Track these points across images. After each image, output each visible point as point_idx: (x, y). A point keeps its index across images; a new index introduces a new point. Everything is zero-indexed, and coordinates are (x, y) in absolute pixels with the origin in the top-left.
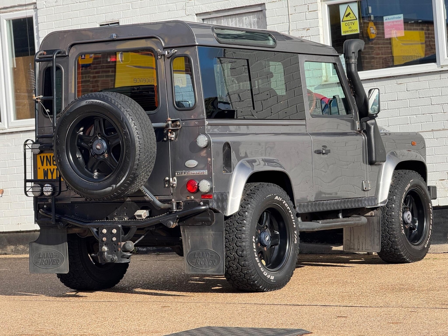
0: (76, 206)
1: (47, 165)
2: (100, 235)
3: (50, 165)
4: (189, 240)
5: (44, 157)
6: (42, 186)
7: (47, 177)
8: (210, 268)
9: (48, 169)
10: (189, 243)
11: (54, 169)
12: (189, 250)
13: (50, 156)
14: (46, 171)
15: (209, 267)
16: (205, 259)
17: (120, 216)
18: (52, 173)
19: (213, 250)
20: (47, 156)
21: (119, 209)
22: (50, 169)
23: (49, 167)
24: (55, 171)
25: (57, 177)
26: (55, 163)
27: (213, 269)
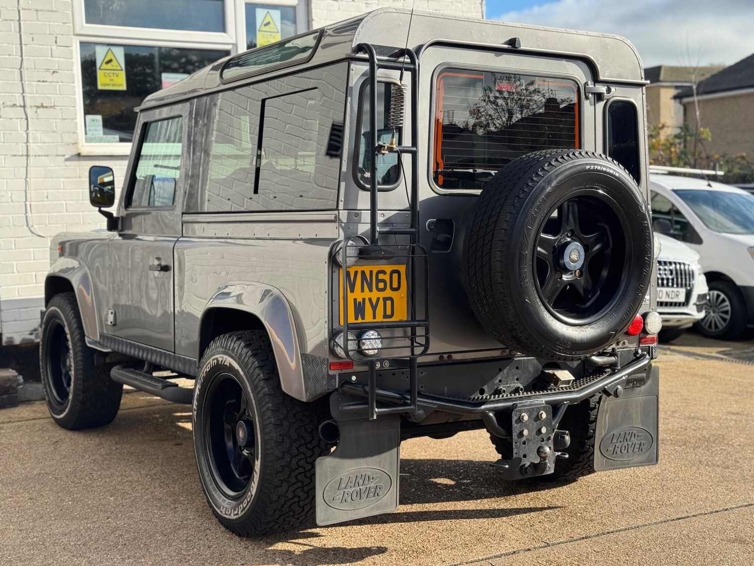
0: (422, 373)
1: (363, 290)
2: (515, 425)
3: (371, 290)
4: (608, 415)
5: (356, 273)
6: (359, 338)
7: (363, 318)
8: (636, 456)
9: (364, 300)
10: (607, 418)
11: (378, 299)
12: (604, 431)
13: (371, 272)
14: (360, 302)
15: (634, 456)
16: (629, 443)
17: (507, 384)
18: (374, 308)
19: (642, 426)
20: (363, 273)
21: (505, 371)
22: (370, 299)
23: (367, 294)
24: (381, 302)
25: (385, 316)
26: (381, 285)
27: (640, 458)
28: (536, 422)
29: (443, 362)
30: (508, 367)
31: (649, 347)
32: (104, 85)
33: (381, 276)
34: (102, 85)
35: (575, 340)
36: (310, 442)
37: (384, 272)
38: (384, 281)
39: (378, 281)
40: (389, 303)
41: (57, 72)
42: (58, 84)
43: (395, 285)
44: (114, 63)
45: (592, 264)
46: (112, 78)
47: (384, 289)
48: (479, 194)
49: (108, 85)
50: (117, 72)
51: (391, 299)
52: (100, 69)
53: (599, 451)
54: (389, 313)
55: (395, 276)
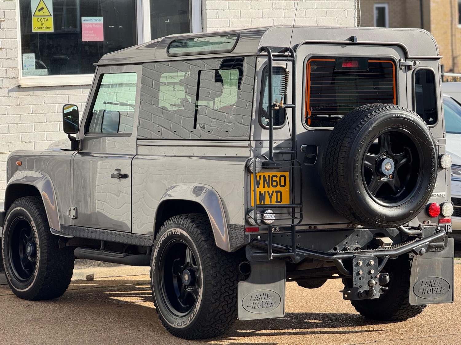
0: (298, 236)
1: (264, 187)
2: (355, 268)
3: (269, 187)
4: (418, 269)
5: (260, 176)
6: (262, 213)
7: (264, 202)
8: (438, 296)
9: (265, 192)
10: (418, 271)
11: (273, 192)
12: (416, 279)
13: (269, 176)
14: (262, 194)
15: (436, 296)
16: (433, 287)
17: (351, 245)
18: (271, 197)
19: (442, 277)
20: (264, 176)
21: (350, 237)
22: (268, 192)
23: (266, 189)
24: (275, 194)
25: (277, 202)
26: (275, 184)
27: (441, 298)
28: (368, 266)
29: (311, 230)
30: (351, 235)
31: (446, 225)
32: (37, 29)
33: (274, 179)
34: (35, 28)
35: (388, 216)
36: (232, 278)
37: (276, 176)
38: (276, 181)
39: (273, 181)
40: (279, 194)
41: (4, 21)
42: (4, 30)
43: (283, 184)
44: (45, 10)
45: (399, 171)
46: (43, 22)
47: (276, 186)
48: (332, 129)
49: (40, 28)
50: (47, 18)
51: (280, 192)
52: (34, 16)
53: (412, 291)
54: (279, 200)
55: (283, 178)
